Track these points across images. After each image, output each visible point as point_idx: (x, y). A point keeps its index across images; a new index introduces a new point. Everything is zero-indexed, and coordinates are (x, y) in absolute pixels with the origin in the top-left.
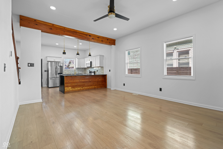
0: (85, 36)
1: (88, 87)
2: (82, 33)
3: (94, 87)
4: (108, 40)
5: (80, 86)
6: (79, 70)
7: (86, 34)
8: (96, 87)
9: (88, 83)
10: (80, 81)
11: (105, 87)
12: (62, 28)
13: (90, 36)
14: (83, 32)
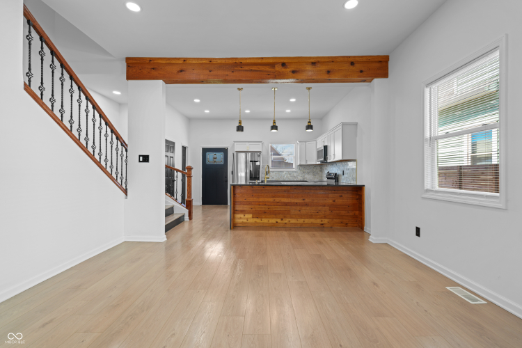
0: (267, 68)
1: (301, 221)
2: (260, 61)
3: (318, 221)
4: (352, 64)
5: (275, 214)
6: (307, 171)
7: (271, 61)
8: (326, 221)
9: (298, 208)
10: (277, 200)
11: (359, 226)
12: (204, 62)
13: (284, 65)
14: (262, 58)
